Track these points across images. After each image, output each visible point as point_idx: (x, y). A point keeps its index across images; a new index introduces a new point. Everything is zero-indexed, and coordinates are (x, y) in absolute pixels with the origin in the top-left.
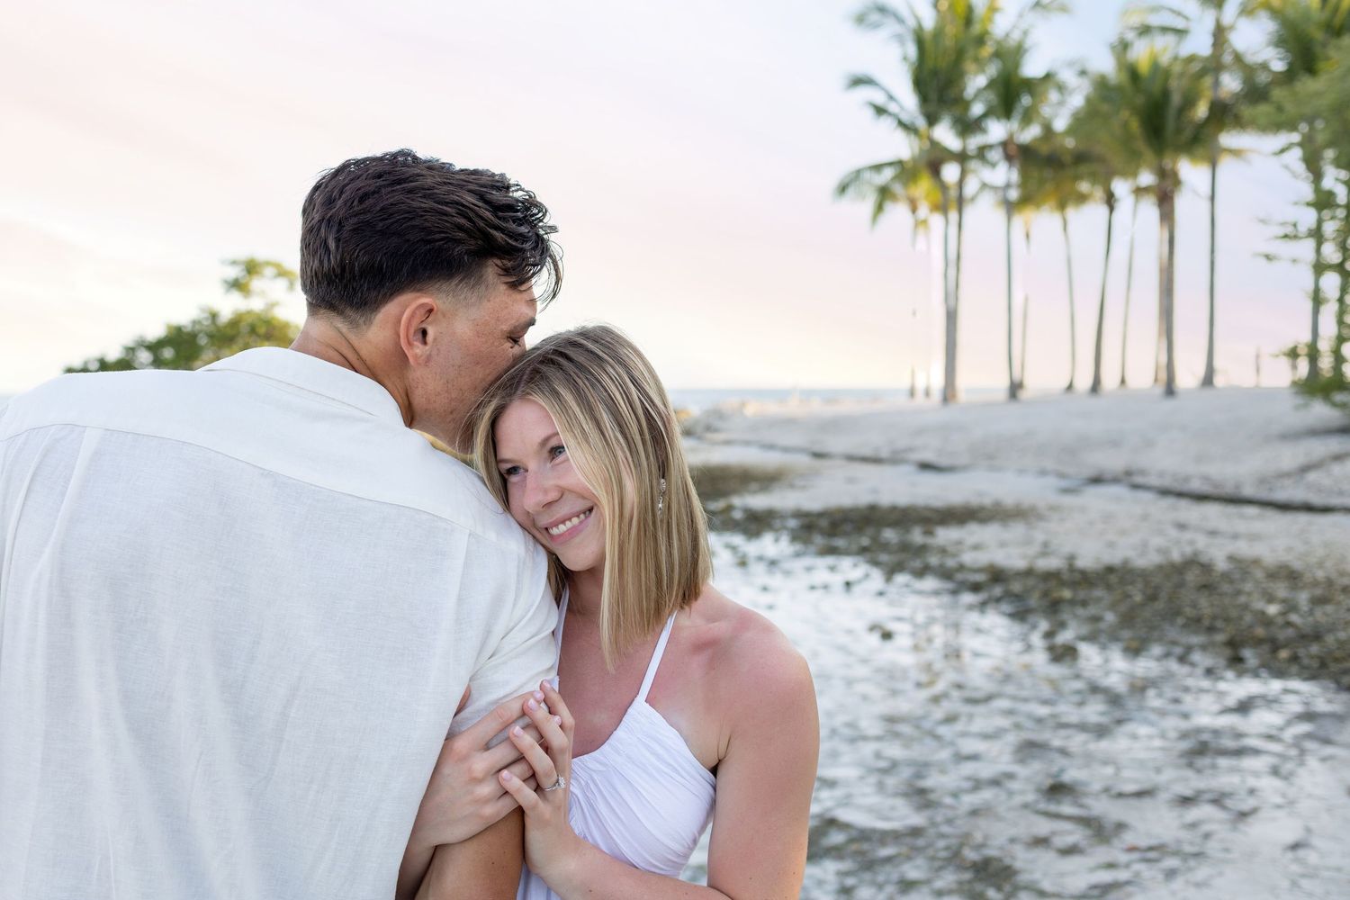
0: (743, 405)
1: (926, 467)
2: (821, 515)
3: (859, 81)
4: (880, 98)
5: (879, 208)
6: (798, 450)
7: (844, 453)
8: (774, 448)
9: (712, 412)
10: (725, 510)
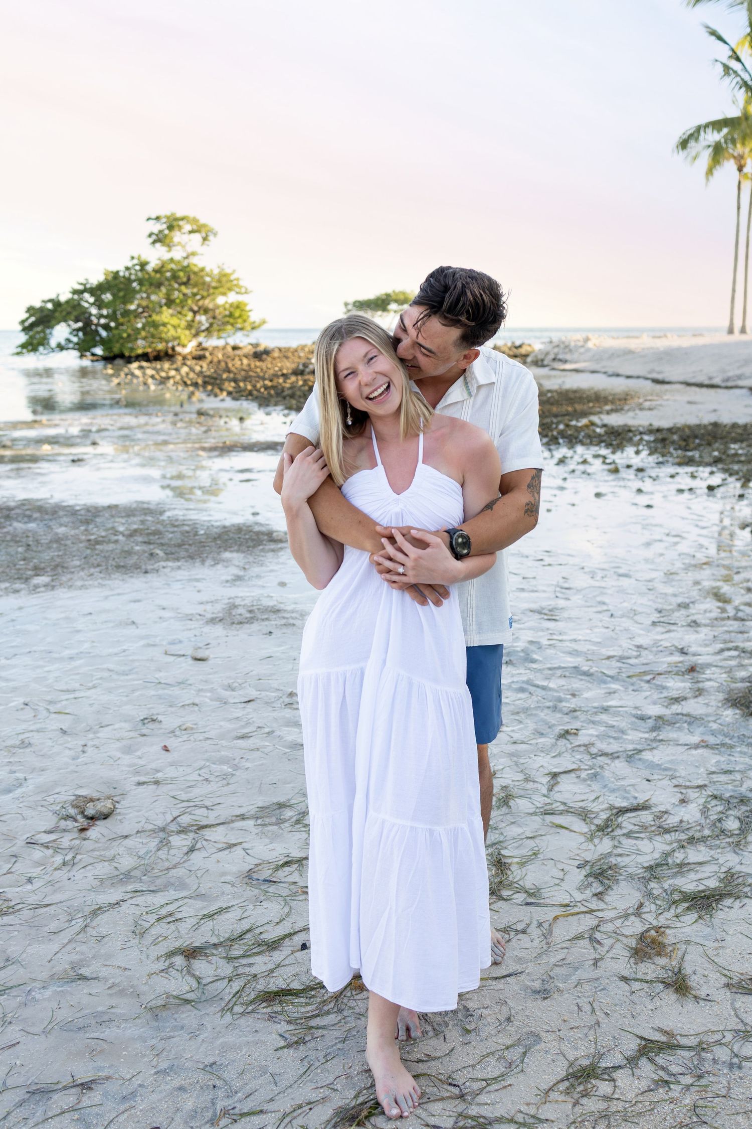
6: (638, 377)
7: (681, 379)
8: (618, 375)
9: (562, 346)
10: (587, 426)
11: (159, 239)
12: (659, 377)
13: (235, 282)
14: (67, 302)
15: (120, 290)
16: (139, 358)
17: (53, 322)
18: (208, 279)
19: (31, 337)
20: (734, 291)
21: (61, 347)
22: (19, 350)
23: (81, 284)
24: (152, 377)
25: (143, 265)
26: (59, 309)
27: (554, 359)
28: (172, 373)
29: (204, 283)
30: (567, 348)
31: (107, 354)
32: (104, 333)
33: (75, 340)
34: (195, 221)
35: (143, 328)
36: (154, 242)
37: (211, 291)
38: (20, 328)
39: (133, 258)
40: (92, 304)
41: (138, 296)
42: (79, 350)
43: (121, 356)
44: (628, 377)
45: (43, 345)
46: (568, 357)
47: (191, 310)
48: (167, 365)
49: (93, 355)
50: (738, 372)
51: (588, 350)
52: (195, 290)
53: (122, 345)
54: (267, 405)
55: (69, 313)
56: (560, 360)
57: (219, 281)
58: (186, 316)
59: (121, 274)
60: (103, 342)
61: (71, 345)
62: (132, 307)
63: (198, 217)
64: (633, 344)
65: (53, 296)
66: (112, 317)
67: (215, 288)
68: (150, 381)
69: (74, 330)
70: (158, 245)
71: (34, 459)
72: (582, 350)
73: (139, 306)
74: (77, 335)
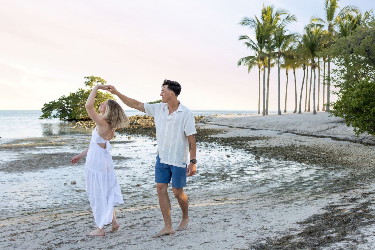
0: (216, 115)
1: (253, 129)
2: (226, 138)
3: (243, 38)
4: (248, 41)
5: (250, 67)
6: (226, 126)
7: (236, 126)
8: (221, 125)
9: (209, 117)
10: (206, 138)
11: (88, 84)
12: (231, 125)
13: (112, 97)
14: (58, 102)
15: (75, 99)
16: (80, 120)
17: (53, 109)
18: (103, 96)
19: (45, 113)
20: (259, 102)
21: (55, 117)
22: (41, 117)
23: (62, 97)
24: (86, 125)
25: (83, 91)
26: (55, 105)
27: (206, 121)
28: (92, 124)
29: (102, 97)
30: (210, 118)
31: (69, 119)
32: (69, 112)
33: (59, 114)
34: (100, 78)
35: (82, 111)
36: (86, 85)
37: (104, 99)
38: (41, 110)
39: (79, 89)
40: (65, 103)
41: (80, 101)
42: (60, 117)
43: (75, 119)
44: (223, 126)
45: (49, 116)
46: (210, 120)
47: (98, 105)
48: (90, 122)
49: (65, 119)
50: (251, 124)
51: (216, 118)
52: (99, 99)
53: (75, 116)
54: (122, 133)
55: (58, 106)
56: (208, 121)
57: (107, 97)
58: (96, 107)
59: (76, 94)
60: (69, 115)
61: (58, 116)
62: (78, 104)
63: (101, 77)
64: (228, 117)
65: (53, 101)
66: (72, 107)
67: (105, 99)
68: (85, 127)
69: (59, 111)
70: (88, 86)
71: (61, 145)
72: (215, 118)
73: (81, 104)
74: (60, 113)
